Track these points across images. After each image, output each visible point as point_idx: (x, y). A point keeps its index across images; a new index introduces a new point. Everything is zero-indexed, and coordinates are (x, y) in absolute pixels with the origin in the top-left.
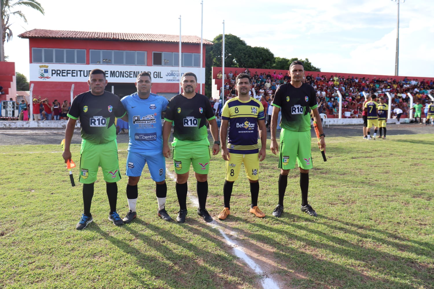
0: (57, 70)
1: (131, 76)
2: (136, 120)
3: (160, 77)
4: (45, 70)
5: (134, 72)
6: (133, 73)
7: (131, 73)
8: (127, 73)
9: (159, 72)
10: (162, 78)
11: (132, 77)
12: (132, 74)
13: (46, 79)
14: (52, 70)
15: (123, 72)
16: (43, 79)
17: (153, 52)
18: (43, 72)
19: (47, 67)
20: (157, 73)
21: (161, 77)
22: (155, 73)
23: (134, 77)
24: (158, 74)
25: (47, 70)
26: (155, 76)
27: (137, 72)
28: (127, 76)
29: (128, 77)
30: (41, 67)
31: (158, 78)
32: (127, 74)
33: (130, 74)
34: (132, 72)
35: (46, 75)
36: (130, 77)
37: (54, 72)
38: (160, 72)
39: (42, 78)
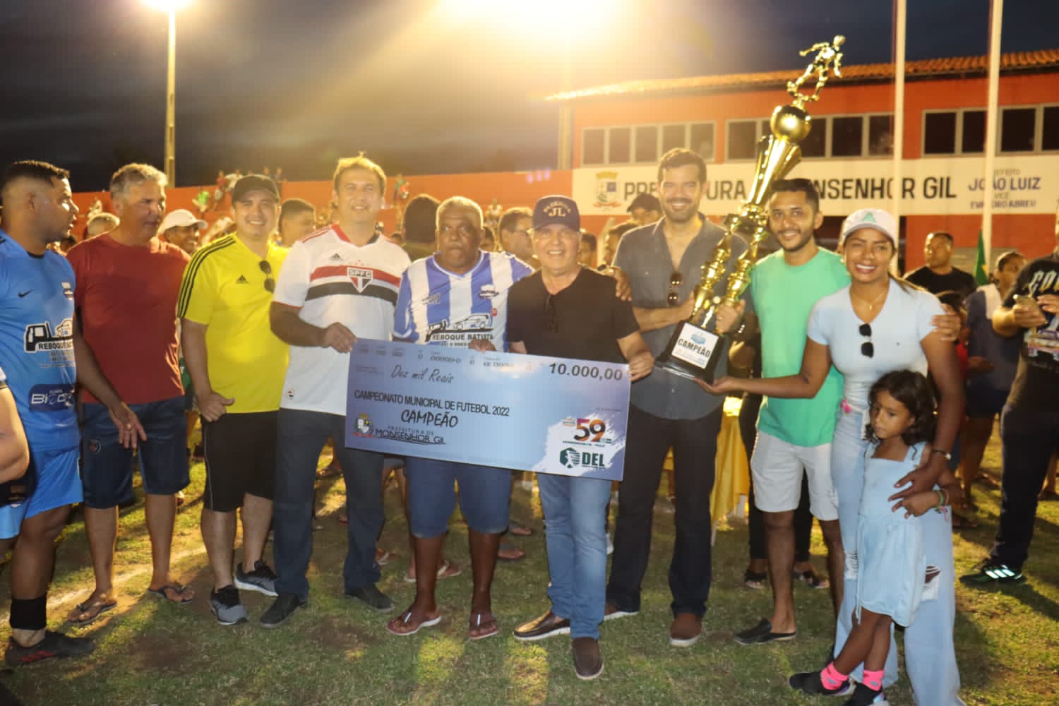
0: (639, 184)
1: (848, 192)
2: (37, 339)
3: (948, 196)
4: (609, 184)
5: (859, 182)
6: (853, 184)
7: (848, 184)
8: (834, 184)
9: (942, 179)
10: (954, 196)
11: (849, 197)
12: (850, 188)
13: (611, 208)
14: (627, 184)
15: (824, 182)
16: (603, 208)
17: (925, 112)
18: (605, 189)
19: (614, 175)
20: (935, 180)
21: (951, 192)
22: (931, 183)
23: (857, 197)
24: (938, 185)
25: (614, 184)
26: (930, 192)
27: (867, 181)
28: (834, 193)
29: (837, 197)
30: (600, 176)
31: (941, 196)
32: (837, 190)
33: (845, 188)
34: (851, 180)
35: (611, 197)
36: (844, 197)
37: (630, 189)
38: (948, 180)
39: (600, 205)
